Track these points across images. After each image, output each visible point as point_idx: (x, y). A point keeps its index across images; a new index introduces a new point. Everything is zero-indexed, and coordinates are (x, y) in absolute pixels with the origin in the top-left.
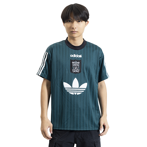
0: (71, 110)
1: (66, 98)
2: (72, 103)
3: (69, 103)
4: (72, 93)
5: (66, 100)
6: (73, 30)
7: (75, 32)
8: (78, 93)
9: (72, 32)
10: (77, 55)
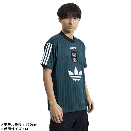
0: (75, 94)
1: (72, 84)
2: (76, 88)
3: (74, 88)
4: (75, 80)
5: (72, 86)
6: (71, 26)
7: (72, 28)
8: (78, 79)
9: (69, 27)
10: (73, 47)
